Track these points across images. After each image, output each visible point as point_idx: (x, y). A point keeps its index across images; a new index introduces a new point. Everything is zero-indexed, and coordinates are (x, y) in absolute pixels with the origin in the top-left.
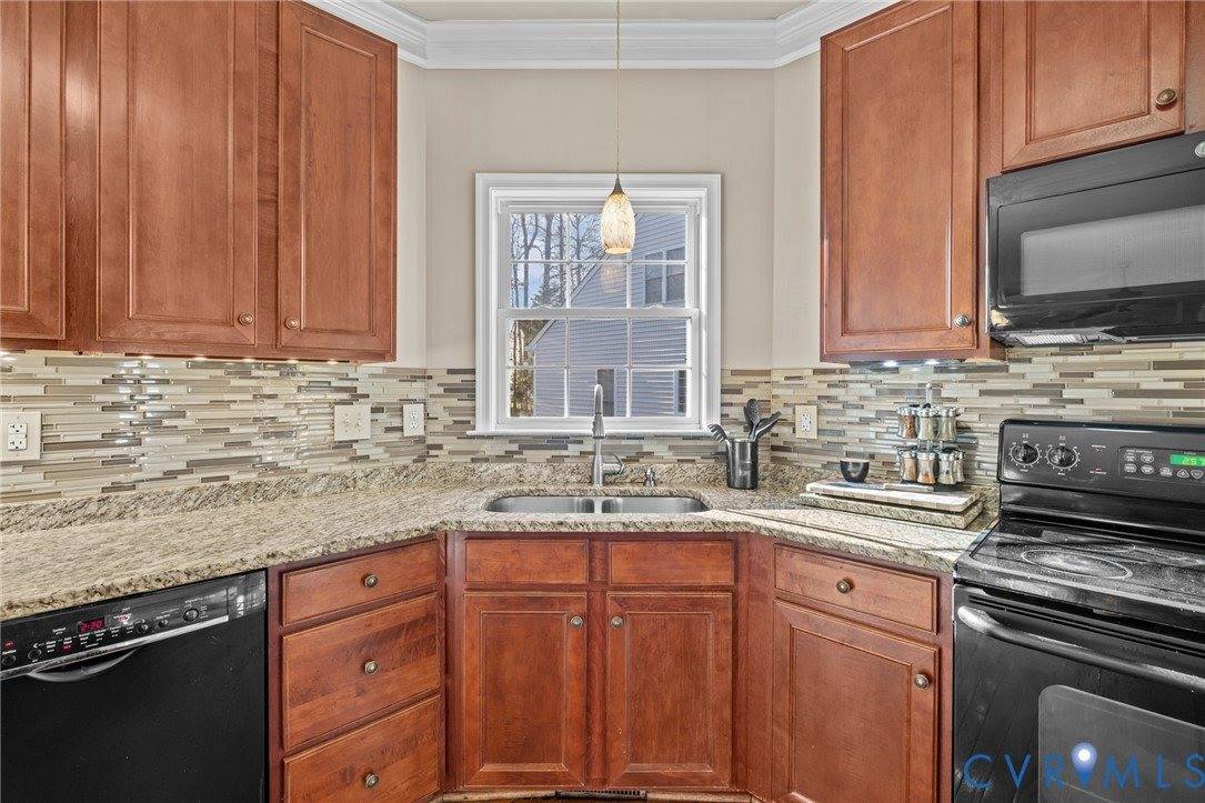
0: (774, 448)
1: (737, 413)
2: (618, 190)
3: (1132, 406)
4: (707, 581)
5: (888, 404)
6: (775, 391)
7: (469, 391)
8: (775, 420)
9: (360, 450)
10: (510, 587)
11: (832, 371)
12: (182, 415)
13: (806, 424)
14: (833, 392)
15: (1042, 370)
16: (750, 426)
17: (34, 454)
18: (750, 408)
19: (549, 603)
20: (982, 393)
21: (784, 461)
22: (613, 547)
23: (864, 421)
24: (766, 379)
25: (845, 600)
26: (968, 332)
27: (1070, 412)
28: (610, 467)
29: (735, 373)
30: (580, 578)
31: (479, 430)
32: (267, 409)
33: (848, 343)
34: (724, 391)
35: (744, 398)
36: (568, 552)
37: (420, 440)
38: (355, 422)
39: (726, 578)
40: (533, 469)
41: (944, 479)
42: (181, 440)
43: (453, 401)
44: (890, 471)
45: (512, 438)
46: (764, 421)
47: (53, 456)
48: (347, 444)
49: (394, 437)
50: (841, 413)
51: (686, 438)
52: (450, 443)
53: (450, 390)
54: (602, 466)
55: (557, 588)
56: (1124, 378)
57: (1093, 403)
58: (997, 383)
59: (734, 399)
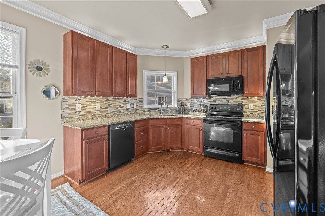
0: (184, 109)
1: (179, 104)
2: (165, 75)
3: (222, 102)
4: (178, 123)
5: (198, 103)
6: (185, 101)
7: (143, 102)
8: (185, 105)
9: (129, 110)
10: (155, 125)
11: (192, 99)
12: (112, 105)
13: (189, 106)
14: (192, 101)
15: (214, 99)
16: (181, 106)
17: (100, 109)
18: (181, 104)
19: (160, 127)
20: (208, 101)
21: (186, 111)
22: (168, 120)
23: (196, 105)
25: (193, 123)
26: (206, 95)
27: (216, 103)
28: (163, 112)
29: (179, 99)
30: (164, 124)
31: (144, 107)
32: (120, 104)
33: (194, 96)
34: (178, 101)
35: (181, 102)
36: (163, 121)
37: (136, 109)
38: (128, 106)
39: (180, 123)
40: (152, 113)
41: (204, 111)
42: (112, 108)
43: (140, 103)
44: (199, 111)
45: (149, 108)
46: (183, 105)
47: (101, 110)
48: (128, 109)
49: (133, 108)
50: (193, 104)
51: (173, 108)
52: (140, 109)
53: (140, 101)
54: (162, 112)
55: (161, 125)
56: (221, 100)
57: (218, 102)
58: (210, 100)
59: (179, 102)
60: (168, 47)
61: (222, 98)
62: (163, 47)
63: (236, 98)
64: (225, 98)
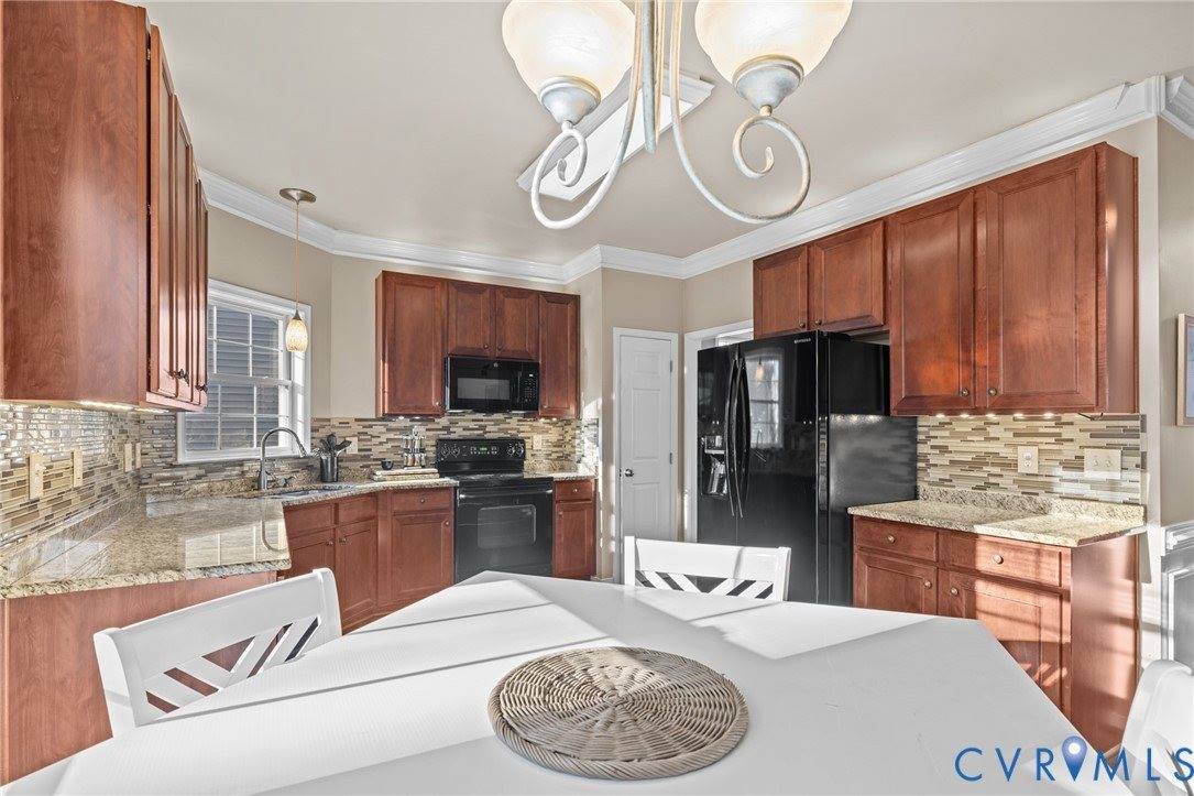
2: (297, 317)
3: (467, 433)
6: (338, 430)
13: (354, 447)
14: (365, 430)
18: (329, 440)
21: (341, 467)
23: (381, 443)
24: (328, 423)
26: (440, 408)
27: (452, 436)
29: (316, 420)
31: (181, 461)
34: (312, 431)
36: (325, 511)
43: (158, 440)
50: (370, 440)
56: (463, 424)
57: (458, 433)
58: (430, 426)
59: (316, 434)
60: (308, 197)
61: (467, 420)
62: (285, 193)
63: (504, 421)
64: (478, 421)
